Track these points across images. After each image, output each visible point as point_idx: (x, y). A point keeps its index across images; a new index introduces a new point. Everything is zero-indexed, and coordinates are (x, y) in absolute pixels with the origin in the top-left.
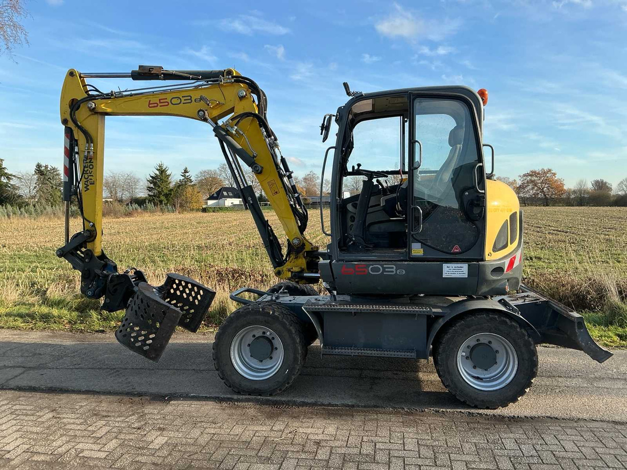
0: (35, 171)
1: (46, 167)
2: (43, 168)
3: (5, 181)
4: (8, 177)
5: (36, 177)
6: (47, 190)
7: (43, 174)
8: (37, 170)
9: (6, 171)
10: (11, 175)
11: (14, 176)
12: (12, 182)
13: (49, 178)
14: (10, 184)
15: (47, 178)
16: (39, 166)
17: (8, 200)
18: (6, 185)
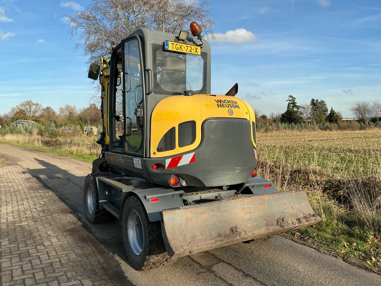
0: (311, 104)
1: (317, 100)
2: (315, 101)
3: (296, 110)
4: (298, 107)
5: (311, 107)
6: (317, 114)
7: (315, 105)
8: (312, 103)
9: (296, 104)
10: (299, 106)
11: (301, 107)
12: (299, 110)
13: (319, 107)
14: (298, 111)
15: (317, 107)
16: (313, 100)
17: (295, 120)
18: (296, 112)
